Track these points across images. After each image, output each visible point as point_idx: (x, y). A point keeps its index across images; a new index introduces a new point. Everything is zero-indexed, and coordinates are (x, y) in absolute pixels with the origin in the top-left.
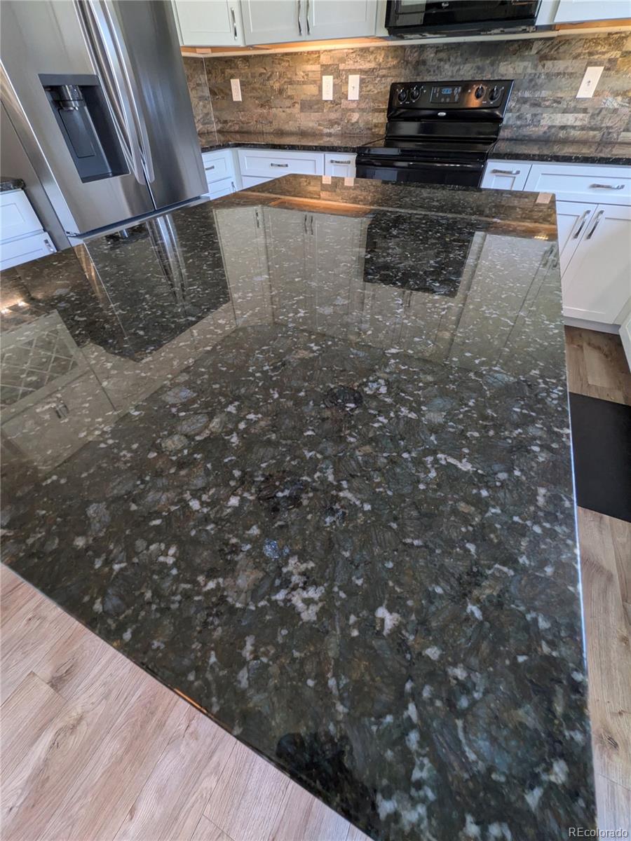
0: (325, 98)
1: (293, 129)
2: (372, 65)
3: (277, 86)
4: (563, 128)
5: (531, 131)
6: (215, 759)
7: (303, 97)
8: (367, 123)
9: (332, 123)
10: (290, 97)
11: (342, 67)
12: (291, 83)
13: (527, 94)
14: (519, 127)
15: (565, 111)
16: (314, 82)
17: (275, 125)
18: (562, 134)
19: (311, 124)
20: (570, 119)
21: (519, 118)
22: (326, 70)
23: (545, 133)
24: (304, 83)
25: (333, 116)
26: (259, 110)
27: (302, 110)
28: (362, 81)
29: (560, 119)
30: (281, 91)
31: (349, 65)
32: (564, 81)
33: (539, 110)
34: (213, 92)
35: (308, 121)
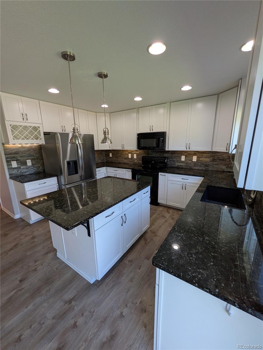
0: (129, 157)
1: (123, 162)
2: (139, 153)
3: (119, 155)
4: (181, 166)
5: (174, 166)
6: (49, 300)
7: (125, 157)
8: (138, 162)
9: (131, 162)
10: (122, 157)
11: (132, 153)
12: (122, 154)
13: (171, 159)
14: (171, 165)
15: (180, 163)
16: (127, 155)
17: (118, 162)
18: (181, 167)
19: (126, 162)
20: (182, 164)
21: (171, 163)
22: (129, 153)
23: (177, 166)
24: (125, 155)
25: (131, 161)
26: (115, 159)
27: (124, 159)
28: (137, 155)
29: (179, 164)
30: (120, 156)
31: (134, 152)
32: (178, 158)
33: (174, 162)
34: (106, 155)
35: (126, 161)
